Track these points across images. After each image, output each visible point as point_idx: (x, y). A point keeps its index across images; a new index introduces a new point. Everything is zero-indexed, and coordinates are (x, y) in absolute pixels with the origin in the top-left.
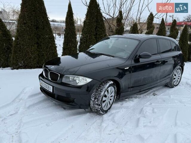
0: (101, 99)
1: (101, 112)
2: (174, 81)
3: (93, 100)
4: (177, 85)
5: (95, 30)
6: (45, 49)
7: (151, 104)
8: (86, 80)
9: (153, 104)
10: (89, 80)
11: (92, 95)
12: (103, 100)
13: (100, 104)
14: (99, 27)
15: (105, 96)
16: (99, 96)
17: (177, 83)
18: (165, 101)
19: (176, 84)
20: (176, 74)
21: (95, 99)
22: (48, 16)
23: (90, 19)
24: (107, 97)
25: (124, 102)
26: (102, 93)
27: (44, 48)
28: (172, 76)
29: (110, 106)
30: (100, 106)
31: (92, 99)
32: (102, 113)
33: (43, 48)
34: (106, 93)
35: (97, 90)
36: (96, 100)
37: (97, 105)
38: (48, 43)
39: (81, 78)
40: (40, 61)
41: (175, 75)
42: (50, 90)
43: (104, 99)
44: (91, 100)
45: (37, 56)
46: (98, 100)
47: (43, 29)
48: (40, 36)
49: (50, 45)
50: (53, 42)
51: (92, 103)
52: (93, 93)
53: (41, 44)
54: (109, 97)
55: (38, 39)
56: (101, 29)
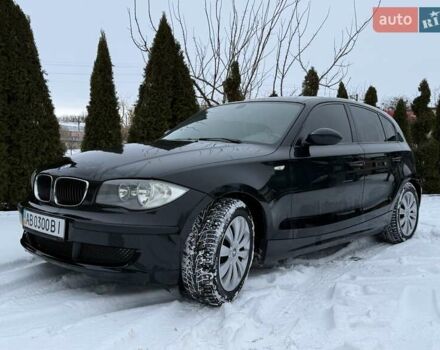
0: (215, 249)
1: (216, 293)
2: (402, 222)
3: (192, 253)
4: (410, 237)
5: (171, 108)
6: (29, 155)
7: (354, 278)
8: (170, 193)
9: (359, 278)
10: (178, 192)
11: (189, 239)
12: (222, 255)
13: (212, 267)
14: (181, 101)
15: (227, 244)
16: (209, 241)
17: (411, 231)
18: (389, 271)
19: (409, 234)
20: (405, 205)
21: (197, 250)
22: (42, 69)
23: (157, 80)
24: (231, 248)
25: (277, 274)
26: (219, 232)
27: (27, 153)
28: (395, 207)
29: (239, 280)
30: (213, 272)
31: (188, 251)
32: (219, 297)
33: (24, 155)
34: (229, 234)
35: (203, 223)
36: (201, 253)
37: (205, 268)
38: (39, 141)
39: (155, 185)
40: (14, 191)
41: (403, 207)
42: (55, 234)
43: (224, 251)
44: (186, 254)
45: (5, 175)
46: (206, 253)
47: (29, 101)
48: (18, 121)
49: (46, 143)
50: (55, 138)
51: (187, 264)
52: (191, 234)
53: (21, 142)
54: (235, 250)
55: (10, 128)
56: (186, 105)
